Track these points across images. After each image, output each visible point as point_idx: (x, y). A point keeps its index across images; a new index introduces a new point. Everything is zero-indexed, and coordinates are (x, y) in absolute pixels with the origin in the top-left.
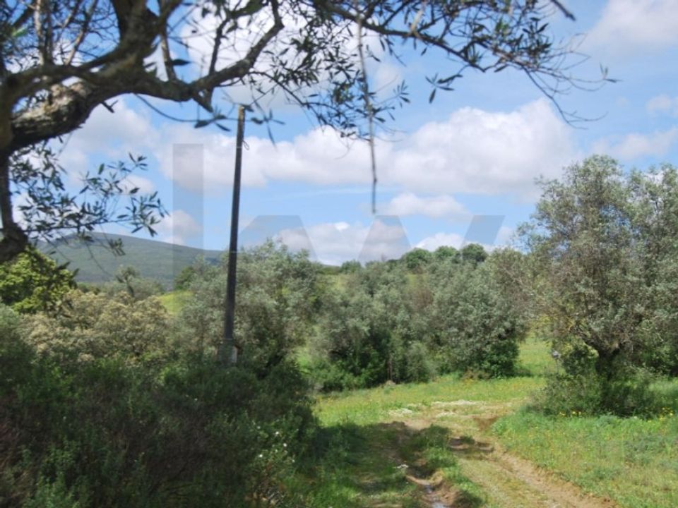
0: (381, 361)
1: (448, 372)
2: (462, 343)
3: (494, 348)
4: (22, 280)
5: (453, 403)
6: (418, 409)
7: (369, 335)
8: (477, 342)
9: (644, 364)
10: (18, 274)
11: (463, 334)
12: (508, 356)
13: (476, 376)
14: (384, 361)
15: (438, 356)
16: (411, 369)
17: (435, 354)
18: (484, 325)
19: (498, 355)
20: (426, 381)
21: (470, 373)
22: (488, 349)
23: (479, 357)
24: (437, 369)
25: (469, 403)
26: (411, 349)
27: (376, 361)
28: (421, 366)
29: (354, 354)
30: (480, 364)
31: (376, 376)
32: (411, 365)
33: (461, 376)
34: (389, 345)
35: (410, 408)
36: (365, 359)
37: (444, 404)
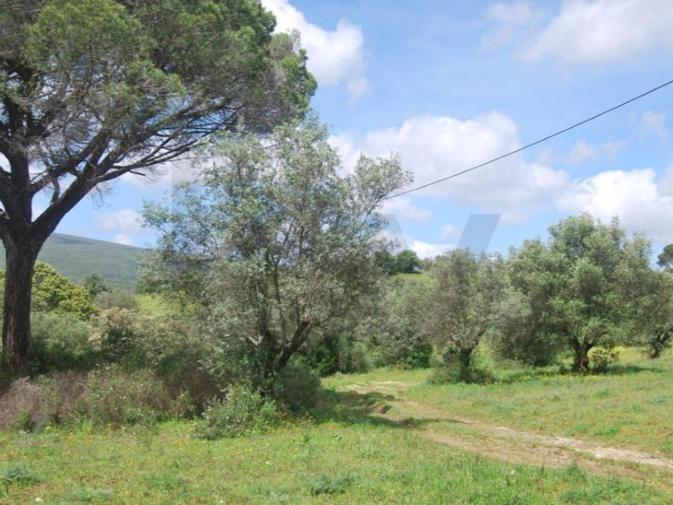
0: (332, 357)
1: (383, 365)
2: (393, 344)
3: (415, 347)
4: (50, 295)
5: (385, 383)
6: (363, 385)
7: (323, 337)
8: (403, 343)
9: (516, 358)
10: (47, 290)
11: (393, 337)
12: (425, 353)
13: (402, 368)
14: (335, 357)
15: (375, 353)
16: (355, 363)
17: (372, 352)
18: (408, 331)
19: (418, 352)
20: (366, 372)
21: (398, 366)
22: (411, 348)
23: (404, 354)
24: (374, 363)
25: (395, 383)
26: (355, 347)
27: (328, 357)
28: (362, 361)
29: (312, 352)
30: (405, 359)
31: (328, 369)
32: (355, 360)
33: (392, 368)
34: (338, 345)
35: (358, 385)
36: (320, 356)
37: (379, 383)
